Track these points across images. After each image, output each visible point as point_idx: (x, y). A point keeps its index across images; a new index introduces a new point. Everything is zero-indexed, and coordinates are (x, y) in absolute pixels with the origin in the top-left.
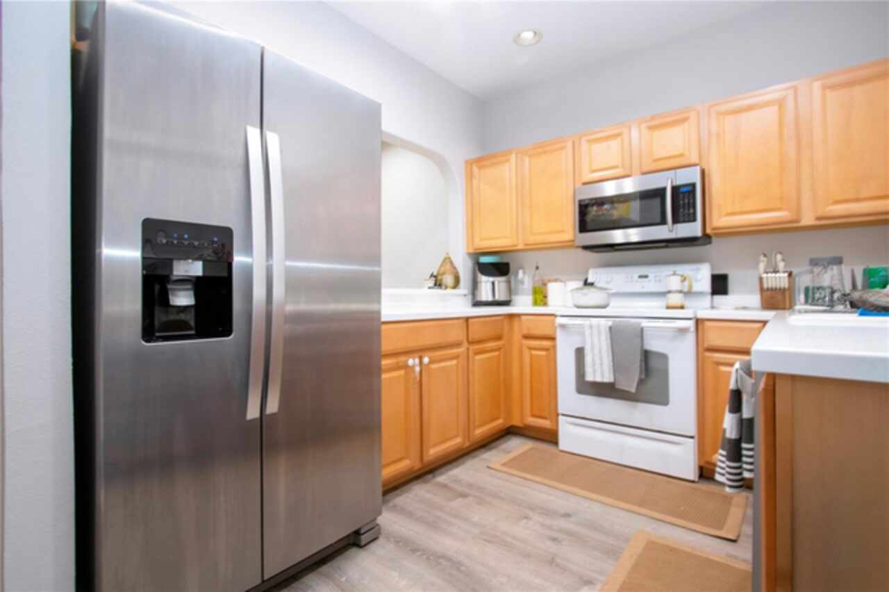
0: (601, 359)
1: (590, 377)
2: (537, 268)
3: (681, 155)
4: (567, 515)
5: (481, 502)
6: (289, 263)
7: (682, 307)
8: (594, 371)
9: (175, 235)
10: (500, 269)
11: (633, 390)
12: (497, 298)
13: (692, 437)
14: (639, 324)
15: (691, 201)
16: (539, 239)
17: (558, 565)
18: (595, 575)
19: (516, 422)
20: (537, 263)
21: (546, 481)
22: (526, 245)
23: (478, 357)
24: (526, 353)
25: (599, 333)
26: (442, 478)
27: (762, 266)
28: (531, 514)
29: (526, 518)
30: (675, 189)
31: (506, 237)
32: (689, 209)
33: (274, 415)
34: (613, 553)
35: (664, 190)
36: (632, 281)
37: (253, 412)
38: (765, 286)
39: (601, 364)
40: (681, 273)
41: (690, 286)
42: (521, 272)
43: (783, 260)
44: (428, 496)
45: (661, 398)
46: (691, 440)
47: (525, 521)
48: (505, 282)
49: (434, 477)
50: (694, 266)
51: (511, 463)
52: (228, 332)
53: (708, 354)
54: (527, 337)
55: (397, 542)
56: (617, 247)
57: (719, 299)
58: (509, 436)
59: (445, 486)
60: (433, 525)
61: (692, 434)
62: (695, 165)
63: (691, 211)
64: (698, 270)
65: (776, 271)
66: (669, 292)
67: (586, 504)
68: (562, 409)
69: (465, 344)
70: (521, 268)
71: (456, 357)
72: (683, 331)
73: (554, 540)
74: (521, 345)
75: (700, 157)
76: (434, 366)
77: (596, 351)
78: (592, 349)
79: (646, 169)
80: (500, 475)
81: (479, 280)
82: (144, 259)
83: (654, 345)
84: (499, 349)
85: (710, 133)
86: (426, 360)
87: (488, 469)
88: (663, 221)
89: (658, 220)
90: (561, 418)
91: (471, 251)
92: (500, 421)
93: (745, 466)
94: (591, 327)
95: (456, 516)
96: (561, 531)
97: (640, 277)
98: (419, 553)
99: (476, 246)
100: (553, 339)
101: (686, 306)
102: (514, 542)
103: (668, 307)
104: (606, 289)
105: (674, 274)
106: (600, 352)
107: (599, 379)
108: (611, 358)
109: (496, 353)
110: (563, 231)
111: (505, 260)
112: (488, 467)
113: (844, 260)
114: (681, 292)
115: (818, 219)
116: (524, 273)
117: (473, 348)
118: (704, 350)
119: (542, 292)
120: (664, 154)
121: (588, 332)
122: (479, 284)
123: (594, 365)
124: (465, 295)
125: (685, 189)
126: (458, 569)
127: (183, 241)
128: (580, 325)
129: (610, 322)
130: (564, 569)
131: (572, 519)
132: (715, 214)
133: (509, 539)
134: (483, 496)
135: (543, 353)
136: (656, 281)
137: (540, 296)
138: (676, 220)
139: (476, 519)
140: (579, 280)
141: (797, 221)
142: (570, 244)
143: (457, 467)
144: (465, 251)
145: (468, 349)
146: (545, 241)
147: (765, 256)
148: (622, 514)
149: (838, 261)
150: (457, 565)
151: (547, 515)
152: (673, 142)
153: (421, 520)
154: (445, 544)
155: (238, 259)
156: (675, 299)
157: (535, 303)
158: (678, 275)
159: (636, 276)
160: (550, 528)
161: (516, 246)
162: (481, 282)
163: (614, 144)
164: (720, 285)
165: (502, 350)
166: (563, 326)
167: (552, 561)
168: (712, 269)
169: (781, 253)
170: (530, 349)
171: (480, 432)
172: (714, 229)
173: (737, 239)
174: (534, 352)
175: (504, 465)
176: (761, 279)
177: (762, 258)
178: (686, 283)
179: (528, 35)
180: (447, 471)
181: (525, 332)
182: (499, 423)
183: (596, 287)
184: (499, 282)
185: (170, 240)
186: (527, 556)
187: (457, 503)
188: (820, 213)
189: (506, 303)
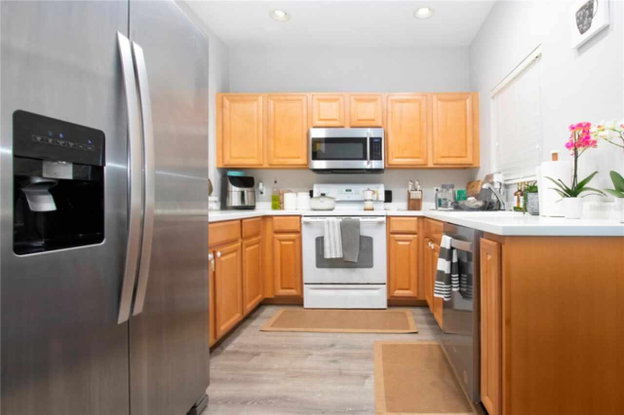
0: (335, 243)
1: (328, 255)
2: (276, 182)
3: (373, 120)
4: (332, 346)
5: (272, 355)
6: (157, 172)
7: (373, 210)
8: (331, 252)
9: (50, 134)
10: (246, 181)
11: (356, 260)
12: (246, 204)
13: (384, 284)
14: (359, 219)
15: (379, 148)
16: (282, 161)
17: (345, 375)
18: (368, 372)
19: (269, 295)
20: (275, 179)
21: (308, 330)
22: (270, 165)
23: (248, 249)
24: (277, 243)
25: (334, 226)
26: (230, 348)
27: (410, 188)
28: (311, 352)
29: (310, 355)
30: (371, 139)
31: (253, 158)
32: (378, 152)
33: (139, 315)
34: (369, 357)
35: (366, 139)
36: (342, 193)
37: (123, 316)
38: (411, 198)
39: (335, 247)
40: (372, 189)
41: (378, 197)
42: (261, 185)
43: (419, 184)
44: (228, 363)
45: (369, 264)
46: (384, 286)
47: (310, 357)
48: (251, 191)
49: (223, 349)
50: (377, 185)
51: (276, 324)
52: (100, 239)
53: (392, 236)
54: (277, 232)
55: (226, 403)
56: (334, 171)
57: (388, 205)
58: (262, 307)
59: (236, 352)
60: (247, 381)
61: (384, 282)
62: (380, 127)
63: (379, 153)
64: (378, 188)
65: (416, 190)
66: (366, 200)
67: (339, 336)
68: (306, 279)
69: (240, 240)
70: (261, 181)
71: (235, 251)
72: (381, 223)
73: (334, 361)
74: (273, 238)
75: (383, 123)
76: (223, 259)
77: (332, 238)
78: (329, 237)
79: (353, 124)
80: (274, 333)
81: (230, 189)
82: (16, 156)
83: (365, 232)
84: (258, 243)
85: (387, 110)
86: (219, 254)
87: (261, 332)
88: (365, 158)
89: (361, 157)
90: (305, 286)
91: (221, 166)
92: (260, 296)
93: (454, 286)
94: (328, 223)
95: (260, 370)
96: (335, 355)
97: (347, 191)
98: (249, 403)
99: (226, 162)
100: (298, 232)
101: (375, 208)
102: (311, 371)
103: (365, 210)
104: (333, 198)
105: (369, 190)
106: (334, 238)
107: (334, 256)
108: (341, 242)
109: (257, 246)
110: (299, 158)
111: (249, 175)
112: (261, 331)
113: (455, 186)
114: (372, 200)
115: (435, 164)
116: (263, 185)
117: (245, 242)
118: (390, 233)
119: (279, 200)
120: (364, 117)
121: (326, 226)
122: (230, 193)
123: (330, 247)
124: (215, 202)
125: (376, 140)
126: (286, 401)
127: (59, 141)
128: (321, 222)
129: (340, 220)
130: (349, 375)
131: (337, 346)
132: (390, 157)
133: (307, 371)
134: (272, 351)
135: (291, 243)
136: (355, 194)
137: (278, 202)
138: (371, 159)
139: (276, 366)
140: (305, 191)
141: (426, 165)
142: (304, 166)
143: (236, 337)
144: (216, 166)
145: (242, 243)
146: (285, 164)
147: (411, 181)
148: (361, 335)
149: (452, 187)
150: (284, 399)
151: (321, 349)
152: (368, 111)
153: (233, 381)
154: (266, 389)
155: (110, 165)
156: (369, 205)
157: (275, 207)
158: (370, 190)
159: (344, 191)
160: (327, 356)
161: (261, 165)
162: (232, 191)
163: (335, 105)
164: (388, 197)
165: (261, 243)
166: (307, 223)
167: (340, 374)
168: (385, 187)
169: (418, 181)
170: (280, 240)
171: (249, 306)
172: (389, 165)
173: (396, 172)
174: (283, 243)
175: (272, 326)
176: (409, 194)
177: (410, 183)
178: (375, 196)
179: (280, 14)
180: (232, 341)
181: (277, 228)
182: (259, 297)
183: (326, 197)
184: (248, 191)
185: (45, 138)
186: (325, 376)
187: (254, 361)
188: (435, 162)
189: (252, 208)
